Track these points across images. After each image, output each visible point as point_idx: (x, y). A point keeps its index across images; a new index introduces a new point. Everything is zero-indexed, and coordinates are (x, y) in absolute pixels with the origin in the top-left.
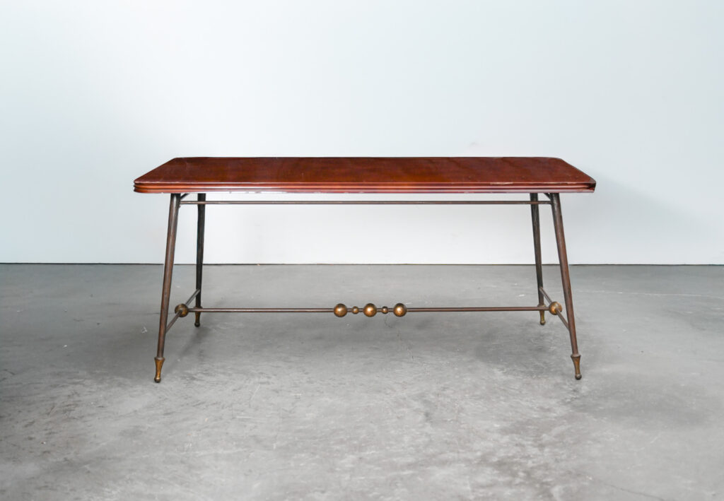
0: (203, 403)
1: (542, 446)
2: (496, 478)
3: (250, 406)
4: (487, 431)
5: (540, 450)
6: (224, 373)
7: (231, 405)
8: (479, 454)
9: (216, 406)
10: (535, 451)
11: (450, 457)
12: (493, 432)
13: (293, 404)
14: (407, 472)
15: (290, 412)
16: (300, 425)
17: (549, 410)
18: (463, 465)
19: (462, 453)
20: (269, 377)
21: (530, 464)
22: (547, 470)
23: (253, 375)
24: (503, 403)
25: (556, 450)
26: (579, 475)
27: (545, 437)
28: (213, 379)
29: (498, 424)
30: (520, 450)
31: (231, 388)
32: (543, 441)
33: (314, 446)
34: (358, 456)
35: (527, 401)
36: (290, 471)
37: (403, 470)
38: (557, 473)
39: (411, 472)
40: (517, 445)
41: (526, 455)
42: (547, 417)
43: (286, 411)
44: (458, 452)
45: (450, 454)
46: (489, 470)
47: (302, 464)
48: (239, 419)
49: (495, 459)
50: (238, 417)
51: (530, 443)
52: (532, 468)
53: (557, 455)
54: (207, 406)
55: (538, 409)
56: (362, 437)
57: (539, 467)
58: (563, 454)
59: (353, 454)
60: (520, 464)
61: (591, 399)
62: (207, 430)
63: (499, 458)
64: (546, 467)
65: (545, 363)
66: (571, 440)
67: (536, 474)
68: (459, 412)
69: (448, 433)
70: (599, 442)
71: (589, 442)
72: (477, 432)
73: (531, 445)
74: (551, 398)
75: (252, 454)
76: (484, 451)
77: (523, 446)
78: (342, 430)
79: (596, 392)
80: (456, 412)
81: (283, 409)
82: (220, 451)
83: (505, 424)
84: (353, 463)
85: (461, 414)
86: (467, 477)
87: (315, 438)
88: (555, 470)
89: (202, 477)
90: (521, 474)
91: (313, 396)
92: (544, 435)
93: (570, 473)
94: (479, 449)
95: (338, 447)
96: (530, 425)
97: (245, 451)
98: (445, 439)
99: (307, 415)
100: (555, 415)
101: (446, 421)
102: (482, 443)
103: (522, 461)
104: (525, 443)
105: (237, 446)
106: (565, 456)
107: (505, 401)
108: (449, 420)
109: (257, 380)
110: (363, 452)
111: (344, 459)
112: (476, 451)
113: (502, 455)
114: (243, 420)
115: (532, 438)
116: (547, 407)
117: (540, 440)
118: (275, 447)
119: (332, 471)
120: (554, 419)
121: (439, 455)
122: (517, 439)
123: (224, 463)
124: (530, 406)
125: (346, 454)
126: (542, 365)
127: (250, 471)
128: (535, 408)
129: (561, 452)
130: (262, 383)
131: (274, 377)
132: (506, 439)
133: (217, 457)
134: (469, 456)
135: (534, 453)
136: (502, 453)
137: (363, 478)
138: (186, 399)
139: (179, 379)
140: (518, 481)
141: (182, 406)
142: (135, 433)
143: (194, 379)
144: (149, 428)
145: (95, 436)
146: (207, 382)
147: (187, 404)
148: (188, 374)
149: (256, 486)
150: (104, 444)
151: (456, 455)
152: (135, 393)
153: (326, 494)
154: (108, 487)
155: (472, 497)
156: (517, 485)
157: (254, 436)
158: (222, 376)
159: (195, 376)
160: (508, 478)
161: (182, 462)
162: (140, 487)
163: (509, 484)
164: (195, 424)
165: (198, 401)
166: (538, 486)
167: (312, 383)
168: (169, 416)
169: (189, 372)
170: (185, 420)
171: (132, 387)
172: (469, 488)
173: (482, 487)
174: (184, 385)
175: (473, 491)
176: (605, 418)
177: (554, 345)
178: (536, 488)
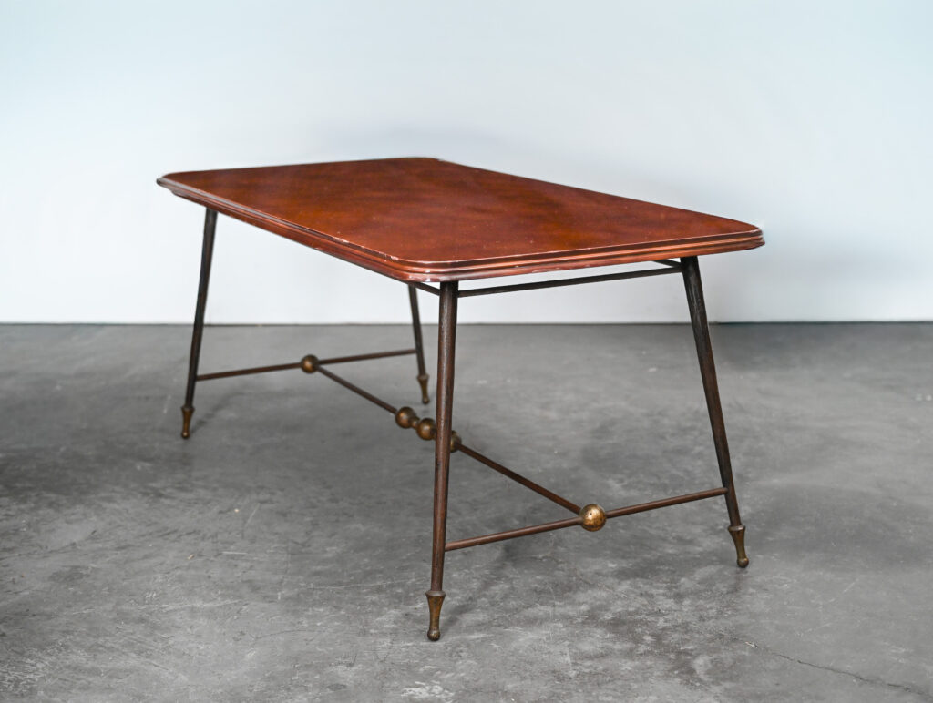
0: (175, 531)
1: (679, 597)
2: (610, 644)
3: (243, 537)
4: (598, 573)
5: (676, 602)
6: (205, 488)
7: (215, 536)
8: (584, 608)
9: (192, 536)
10: (668, 604)
11: (541, 613)
12: (606, 576)
13: (307, 533)
15: (303, 545)
16: (318, 565)
17: (691, 542)
18: (560, 625)
19: (560, 606)
20: (273, 494)
21: (661, 623)
22: (686, 632)
24: (622, 531)
25: (701, 602)
27: (685, 583)
29: (614, 563)
30: (646, 602)
31: (216, 509)
32: (682, 590)
33: (338, 596)
34: (403, 612)
35: (658, 528)
36: (301, 633)
37: (471, 632)
38: (702, 636)
39: (481, 635)
40: (641, 595)
41: (656, 610)
42: (689, 553)
43: (296, 543)
44: (554, 606)
45: (542, 608)
46: (598, 633)
47: (319, 624)
48: (228, 556)
49: (609, 616)
50: (226, 553)
51: (661, 591)
52: (664, 629)
53: (701, 610)
54: (181, 535)
56: (409, 582)
57: (675, 628)
58: (711, 608)
59: (396, 608)
60: (646, 623)
61: (754, 526)
62: (179, 572)
63: (614, 614)
64: (686, 627)
65: (686, 471)
66: (725, 587)
67: (670, 638)
68: (556, 544)
69: (538, 577)
70: (766, 590)
71: (751, 590)
72: (582, 575)
73: (664, 595)
75: (245, 608)
76: (592, 604)
77: (652, 596)
79: (763, 514)
80: (551, 544)
81: (292, 541)
82: (198, 604)
83: (625, 564)
84: (395, 622)
85: (559, 547)
86: (567, 643)
87: (340, 584)
88: (698, 632)
89: (171, 642)
90: (648, 639)
91: (337, 521)
92: (683, 580)
93: (721, 636)
94: (585, 600)
96: (662, 564)
97: (235, 604)
99: (328, 549)
100: (700, 549)
101: (535, 558)
102: (590, 592)
103: (650, 619)
104: (654, 591)
105: (224, 596)
106: (714, 611)
107: (623, 528)
108: (541, 556)
109: (254, 497)
110: (411, 605)
111: (382, 615)
112: (580, 604)
114: (233, 557)
115: (665, 585)
116: (688, 538)
117: (676, 588)
118: (279, 598)
119: (364, 633)
120: (698, 556)
121: (525, 610)
122: (642, 585)
123: (203, 622)
125: (386, 609)
126: (681, 474)
127: (242, 633)
128: (671, 538)
129: (708, 606)
130: (263, 502)
131: (279, 493)
132: (625, 586)
133: (193, 611)
134: (570, 610)
135: (667, 606)
136: (618, 607)
138: (149, 525)
139: (140, 496)
140: (642, 648)
141: (143, 536)
142: (73, 576)
143: (161, 496)
144: (93, 568)
145: (13, 581)
146: (181, 501)
147: (151, 534)
148: (152, 489)
149: (250, 655)
150: (27, 593)
151: (549, 610)
152: (73, 517)
153: (354, 669)
154: (30, 656)
155: (573, 674)
156: (641, 655)
157: (249, 581)
158: (202, 492)
159: (163, 492)
160: (628, 645)
161: (142, 620)
162: (79, 657)
163: (629, 654)
164: (162, 564)
165: (167, 528)
166: (672, 656)
167: (337, 501)
168: (123, 551)
169: (154, 485)
170: (146, 557)
171: (69, 508)
172: (568, 659)
173: (589, 658)
174: (147, 506)
175: (575, 664)
176: (776, 555)
177: (700, 445)
178: (670, 659)
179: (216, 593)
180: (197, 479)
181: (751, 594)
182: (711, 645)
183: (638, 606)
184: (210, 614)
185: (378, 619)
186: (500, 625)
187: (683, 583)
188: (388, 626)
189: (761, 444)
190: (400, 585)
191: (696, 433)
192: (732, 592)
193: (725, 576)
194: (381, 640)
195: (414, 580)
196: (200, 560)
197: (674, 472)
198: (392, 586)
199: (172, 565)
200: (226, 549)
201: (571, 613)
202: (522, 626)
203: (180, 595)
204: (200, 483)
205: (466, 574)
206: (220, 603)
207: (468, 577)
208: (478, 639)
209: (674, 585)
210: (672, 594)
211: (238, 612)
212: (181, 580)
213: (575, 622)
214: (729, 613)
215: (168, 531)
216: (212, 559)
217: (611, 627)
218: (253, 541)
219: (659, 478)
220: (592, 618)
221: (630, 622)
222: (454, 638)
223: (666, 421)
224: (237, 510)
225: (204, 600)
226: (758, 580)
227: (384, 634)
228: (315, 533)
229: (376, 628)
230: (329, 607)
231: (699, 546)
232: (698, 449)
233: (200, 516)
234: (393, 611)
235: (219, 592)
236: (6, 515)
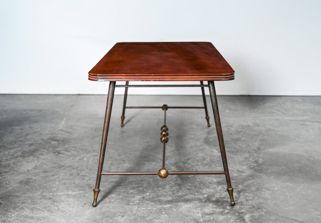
0: (64, 166)
2: (215, 209)
3: (87, 169)
4: (210, 183)
5: (238, 194)
6: (75, 150)
7: (78, 168)
8: (206, 196)
9: (70, 168)
11: (190, 198)
12: (213, 184)
14: (168, 206)
16: (112, 179)
17: (242, 172)
19: (197, 195)
20: (98, 153)
22: (242, 205)
23: (90, 152)
24: (218, 168)
25: (246, 194)
26: (259, 208)
28: (70, 153)
29: (216, 179)
31: (78, 158)
34: (142, 196)
36: (106, 204)
37: (166, 204)
38: (247, 207)
39: (169, 205)
42: (241, 176)
43: (105, 171)
44: (195, 195)
45: (191, 196)
46: (211, 205)
49: (214, 199)
50: (81, 174)
53: (247, 197)
55: (237, 171)
58: (250, 196)
59: (139, 195)
61: (264, 166)
62: (64, 181)
63: (216, 198)
65: (240, 146)
66: (254, 188)
67: (236, 207)
69: (189, 184)
70: (269, 190)
71: (264, 190)
72: (204, 183)
74: (243, 165)
75: (86, 194)
76: (208, 194)
78: (134, 182)
79: (267, 162)
82: (70, 193)
83: (219, 180)
84: (139, 200)
86: (200, 209)
88: (246, 205)
91: (120, 163)
92: (240, 186)
93: (254, 207)
94: (206, 193)
95: (132, 191)
97: (83, 193)
98: (188, 187)
102: (207, 190)
105: (80, 190)
106: (251, 197)
107: (219, 167)
109: (92, 154)
110: (145, 194)
111: (135, 198)
112: (204, 194)
113: (218, 196)
114: (83, 176)
116: (241, 170)
117: (237, 188)
119: (128, 204)
120: (245, 177)
121: (185, 196)
123: (71, 199)
124: (232, 169)
125: (136, 195)
126: (238, 147)
128: (235, 171)
129: (249, 195)
130: (94, 156)
132: (220, 188)
133: (68, 195)
134: (201, 197)
136: (217, 196)
137: (144, 209)
138: (55, 164)
139: (52, 153)
140: (226, 211)
141: (52, 168)
142: (27, 182)
143: (59, 153)
144: (34, 179)
145: (6, 184)
146: (66, 155)
147: (55, 167)
148: (57, 151)
149: (87, 212)
150: (11, 188)
151: (193, 196)
152: (29, 161)
153: (124, 218)
154: (10, 212)
155: (202, 220)
156: (226, 213)
157: (88, 185)
158: (74, 152)
159: (60, 152)
160: (221, 210)
161: (50, 199)
162: (27, 212)
163: (222, 213)
164: (58, 178)
165: (61, 165)
166: (237, 214)
167: (120, 156)
168: (46, 173)
169: (57, 149)
170: (53, 175)
171: (27, 157)
172: (200, 215)
173: (208, 214)
174: (54, 157)
175: (203, 217)
176: (272, 177)
177: (244, 137)
178: (236, 215)
179: (77, 189)
180: (72, 147)
181: (264, 191)
182: (251, 210)
183: (224, 195)
184: (74, 197)
185: (133, 199)
186: (176, 202)
187: (240, 187)
188: (136, 202)
189: (265, 137)
190: (141, 187)
191: (243, 133)
192: (257, 190)
193: (255, 184)
194: (134, 207)
195: (146, 185)
196: (72, 176)
197: (236, 146)
198: (138, 187)
199: (62, 178)
200: (81, 172)
201: (201, 198)
202: (184, 202)
203: (64, 190)
204: (74, 149)
205: (164, 183)
206: (78, 192)
207: (165, 184)
208: (168, 207)
209: (237, 187)
210: (236, 191)
211: (84, 196)
212: (65, 184)
213: (202, 201)
214: (257, 198)
215: (62, 166)
216: (76, 176)
217: (215, 203)
218: (90, 170)
219: (230, 149)
220: (208, 200)
221: (222, 201)
222: (160, 206)
223: (232, 129)
224: (85, 159)
225: (73, 191)
226: (266, 186)
227: (135, 205)
228: (112, 167)
229: (132, 202)
230: (116, 195)
231: (245, 173)
232: (243, 139)
233: (73, 161)
234: (138, 196)
235: (78, 189)
236: (6, 160)
